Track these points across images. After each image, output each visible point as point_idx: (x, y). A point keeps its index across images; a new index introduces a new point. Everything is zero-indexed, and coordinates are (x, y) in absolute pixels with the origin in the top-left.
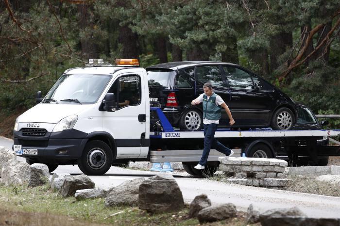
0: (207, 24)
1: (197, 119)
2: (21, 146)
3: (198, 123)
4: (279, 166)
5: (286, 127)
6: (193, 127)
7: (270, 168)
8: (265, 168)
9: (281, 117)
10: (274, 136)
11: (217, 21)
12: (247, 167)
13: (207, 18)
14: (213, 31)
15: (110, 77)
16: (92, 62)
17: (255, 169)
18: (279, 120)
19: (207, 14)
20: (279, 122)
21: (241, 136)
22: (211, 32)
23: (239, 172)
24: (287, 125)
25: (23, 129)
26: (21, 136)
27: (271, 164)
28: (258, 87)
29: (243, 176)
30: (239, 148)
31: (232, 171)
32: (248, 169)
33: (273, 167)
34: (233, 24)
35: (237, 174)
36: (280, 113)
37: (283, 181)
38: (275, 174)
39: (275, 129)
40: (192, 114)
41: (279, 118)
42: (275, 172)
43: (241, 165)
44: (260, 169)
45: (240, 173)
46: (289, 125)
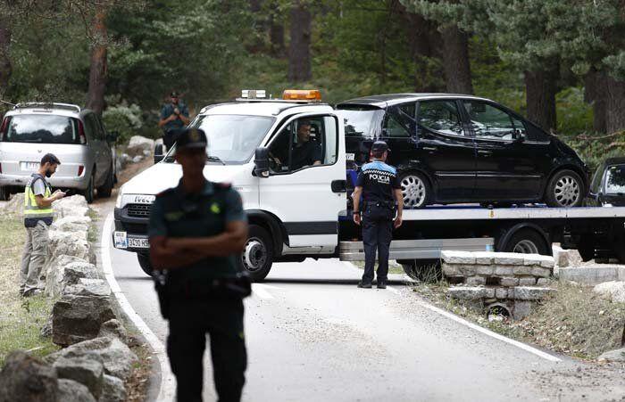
0: (558, 28)
1: (420, 188)
2: (125, 233)
3: (421, 194)
4: (539, 266)
5: (570, 202)
6: (413, 202)
7: (524, 270)
8: (516, 270)
9: (560, 185)
10: (549, 217)
11: (574, 23)
12: (486, 268)
13: (558, 20)
14: (568, 40)
15: (274, 119)
16: (246, 96)
17: (499, 271)
18: (559, 191)
19: (558, 12)
20: (558, 194)
21: (494, 218)
22: (564, 42)
23: (473, 276)
24: (571, 198)
25: (129, 206)
26: (125, 216)
27: (526, 263)
28: (523, 135)
29: (479, 283)
30: (490, 237)
31: (459, 275)
32: (488, 271)
33: (529, 268)
34: (599, 29)
35: (470, 280)
36: (559, 178)
37: (538, 291)
38: (534, 279)
39: (552, 204)
40: (411, 181)
41: (557, 187)
42: (534, 276)
43: (476, 264)
44: (507, 270)
45: (474, 278)
46: (574, 198)
